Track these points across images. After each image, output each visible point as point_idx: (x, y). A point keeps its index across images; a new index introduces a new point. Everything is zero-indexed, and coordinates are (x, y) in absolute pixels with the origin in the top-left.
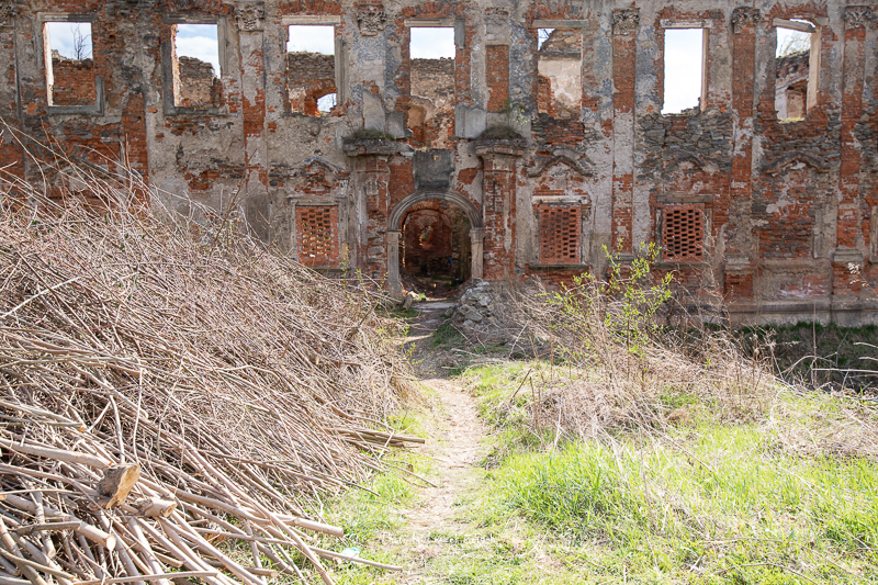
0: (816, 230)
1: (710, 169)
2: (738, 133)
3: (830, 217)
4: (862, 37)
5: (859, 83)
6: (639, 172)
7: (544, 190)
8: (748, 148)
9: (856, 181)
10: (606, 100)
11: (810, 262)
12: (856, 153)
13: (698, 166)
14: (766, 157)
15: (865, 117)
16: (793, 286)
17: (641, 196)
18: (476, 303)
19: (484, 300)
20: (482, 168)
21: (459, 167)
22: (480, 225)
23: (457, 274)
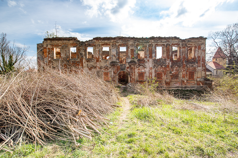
0: (179, 76)
1: (163, 67)
2: (167, 61)
3: (181, 74)
4: (185, 48)
5: (185, 54)
6: (153, 67)
7: (139, 70)
8: (169, 64)
9: (185, 68)
10: (148, 57)
11: (178, 80)
12: (185, 64)
13: (162, 66)
14: (172, 65)
15: (186, 59)
16: (176, 84)
17: (153, 71)
18: (129, 86)
19: (130, 86)
20: (130, 67)
21: (127, 67)
22: (130, 75)
23: (126, 82)
